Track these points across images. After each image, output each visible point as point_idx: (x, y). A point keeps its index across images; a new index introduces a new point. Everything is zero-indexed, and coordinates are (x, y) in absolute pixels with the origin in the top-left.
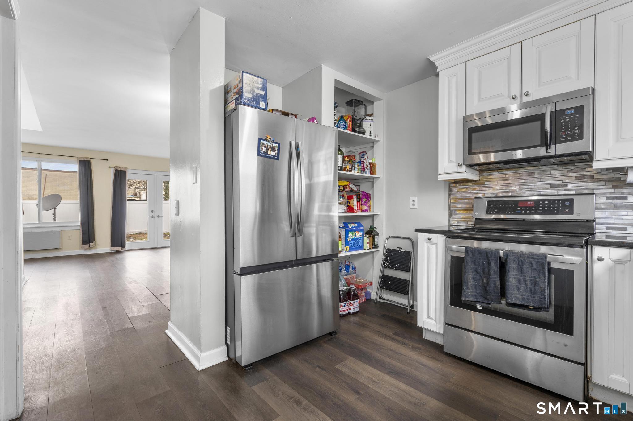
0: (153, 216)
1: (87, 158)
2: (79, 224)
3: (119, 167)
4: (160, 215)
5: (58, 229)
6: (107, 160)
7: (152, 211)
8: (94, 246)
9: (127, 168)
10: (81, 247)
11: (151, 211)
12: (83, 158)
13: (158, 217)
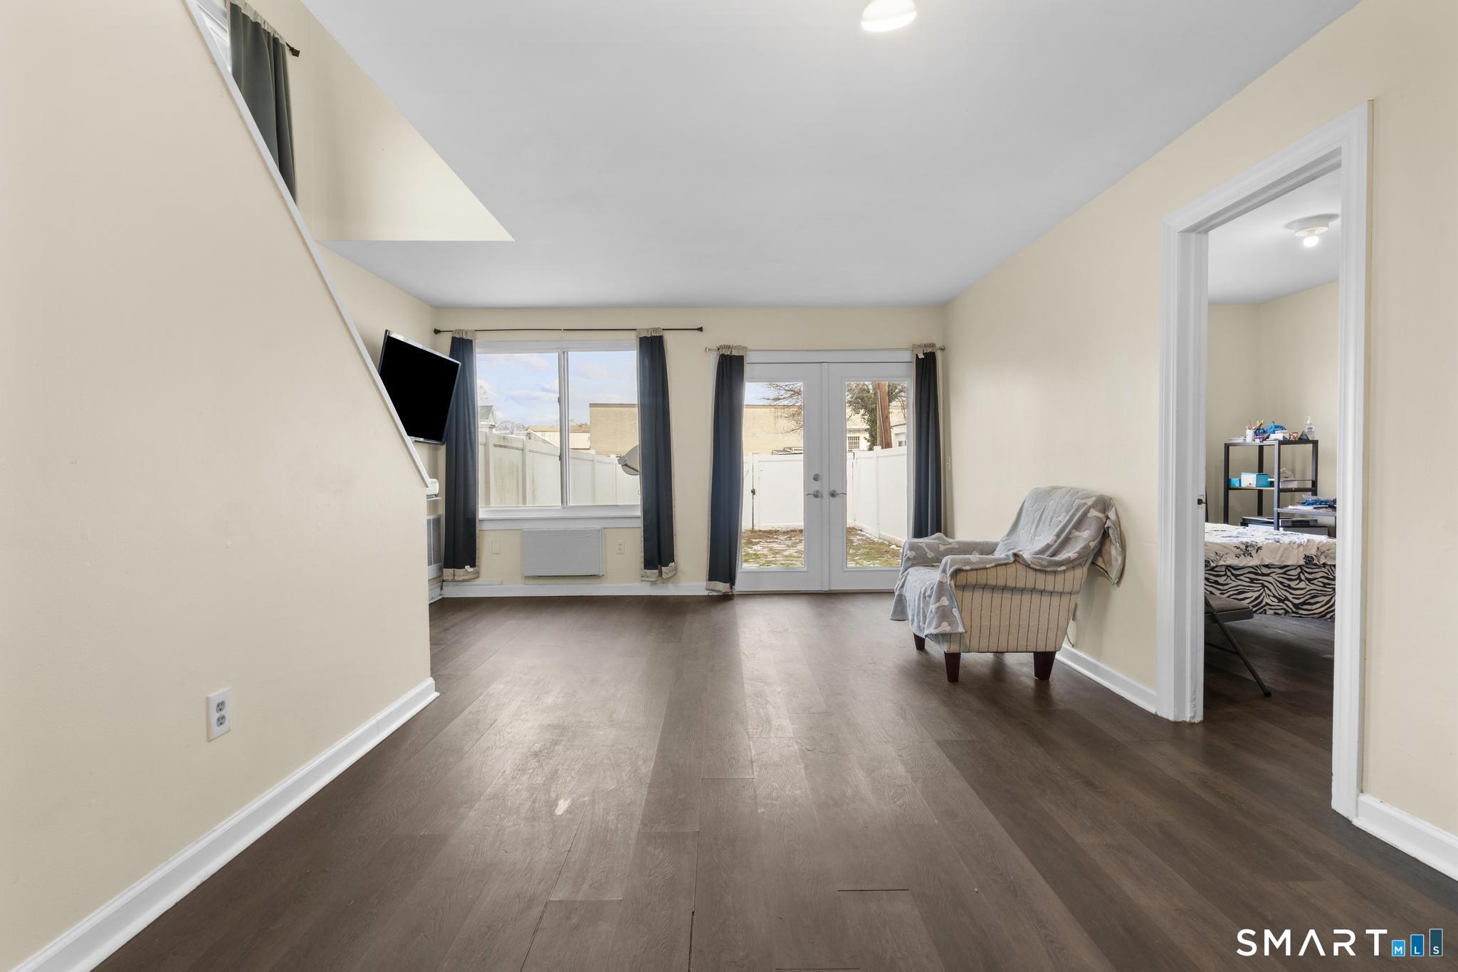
0: (817, 492)
1: (656, 330)
2: (639, 513)
3: (729, 347)
4: (839, 491)
5: (597, 525)
6: (700, 329)
7: (816, 478)
8: (670, 575)
9: (745, 348)
10: (642, 577)
11: (812, 477)
12: (648, 330)
13: (833, 495)
